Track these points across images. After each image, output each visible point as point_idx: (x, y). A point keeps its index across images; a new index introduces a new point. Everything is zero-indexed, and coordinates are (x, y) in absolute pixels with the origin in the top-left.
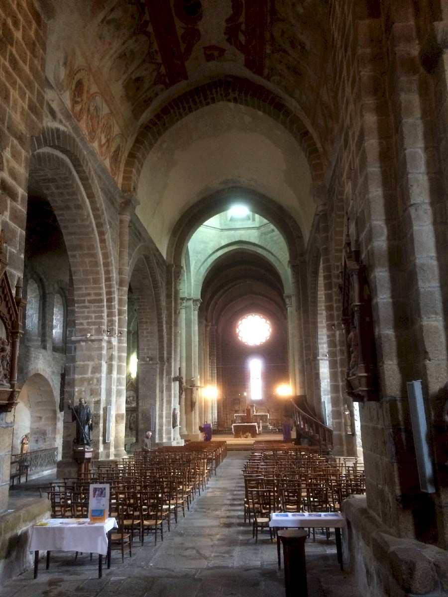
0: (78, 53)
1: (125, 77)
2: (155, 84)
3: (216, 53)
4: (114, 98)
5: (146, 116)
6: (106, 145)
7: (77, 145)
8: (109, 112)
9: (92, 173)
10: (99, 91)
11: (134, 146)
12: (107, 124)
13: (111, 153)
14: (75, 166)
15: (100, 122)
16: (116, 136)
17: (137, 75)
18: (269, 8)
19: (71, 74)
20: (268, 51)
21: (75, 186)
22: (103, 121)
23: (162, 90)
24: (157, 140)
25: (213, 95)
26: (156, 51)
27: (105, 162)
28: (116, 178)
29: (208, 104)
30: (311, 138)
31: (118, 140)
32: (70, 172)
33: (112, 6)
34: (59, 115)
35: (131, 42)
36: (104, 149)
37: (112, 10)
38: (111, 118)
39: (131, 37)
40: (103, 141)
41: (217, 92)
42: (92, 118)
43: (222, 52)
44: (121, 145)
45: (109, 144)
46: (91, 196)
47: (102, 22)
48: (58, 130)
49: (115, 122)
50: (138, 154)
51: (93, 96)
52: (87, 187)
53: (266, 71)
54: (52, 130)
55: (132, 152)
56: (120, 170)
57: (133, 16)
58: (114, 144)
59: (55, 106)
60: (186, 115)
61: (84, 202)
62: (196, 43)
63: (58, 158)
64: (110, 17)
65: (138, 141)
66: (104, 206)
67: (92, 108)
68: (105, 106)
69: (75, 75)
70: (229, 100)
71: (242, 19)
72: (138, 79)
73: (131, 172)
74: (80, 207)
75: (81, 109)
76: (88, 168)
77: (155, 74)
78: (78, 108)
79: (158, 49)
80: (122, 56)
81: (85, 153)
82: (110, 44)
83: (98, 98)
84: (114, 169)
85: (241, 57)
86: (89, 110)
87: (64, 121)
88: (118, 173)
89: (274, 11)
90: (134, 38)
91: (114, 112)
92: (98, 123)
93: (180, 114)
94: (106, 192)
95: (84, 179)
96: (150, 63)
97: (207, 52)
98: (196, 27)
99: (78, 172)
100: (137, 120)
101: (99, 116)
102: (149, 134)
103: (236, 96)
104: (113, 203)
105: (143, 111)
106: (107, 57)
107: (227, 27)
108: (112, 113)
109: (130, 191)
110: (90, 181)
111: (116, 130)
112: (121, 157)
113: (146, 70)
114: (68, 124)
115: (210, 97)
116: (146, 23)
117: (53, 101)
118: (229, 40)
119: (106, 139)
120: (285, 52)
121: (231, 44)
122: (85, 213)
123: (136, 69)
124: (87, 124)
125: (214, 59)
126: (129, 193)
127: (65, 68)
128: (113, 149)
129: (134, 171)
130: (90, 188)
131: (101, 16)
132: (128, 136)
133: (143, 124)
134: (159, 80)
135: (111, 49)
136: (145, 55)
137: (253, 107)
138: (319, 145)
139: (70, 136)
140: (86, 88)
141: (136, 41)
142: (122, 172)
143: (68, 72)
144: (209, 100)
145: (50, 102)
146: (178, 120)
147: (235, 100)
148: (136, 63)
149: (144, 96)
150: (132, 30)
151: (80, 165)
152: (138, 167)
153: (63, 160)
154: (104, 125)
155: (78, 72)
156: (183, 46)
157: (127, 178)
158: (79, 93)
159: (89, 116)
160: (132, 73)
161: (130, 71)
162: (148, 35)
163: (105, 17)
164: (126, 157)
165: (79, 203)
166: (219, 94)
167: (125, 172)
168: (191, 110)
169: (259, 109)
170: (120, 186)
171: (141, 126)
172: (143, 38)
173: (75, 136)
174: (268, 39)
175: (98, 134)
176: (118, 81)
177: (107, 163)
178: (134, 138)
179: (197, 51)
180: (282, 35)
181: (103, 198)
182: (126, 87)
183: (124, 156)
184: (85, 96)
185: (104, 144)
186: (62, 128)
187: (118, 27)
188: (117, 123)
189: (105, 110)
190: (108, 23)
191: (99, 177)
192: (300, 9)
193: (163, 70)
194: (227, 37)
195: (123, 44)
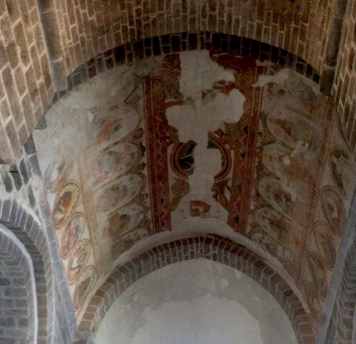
0: (75, 167)
1: (113, 210)
2: (139, 227)
3: (201, 209)
4: (97, 226)
5: (124, 257)
6: (77, 270)
7: (46, 248)
8: (89, 238)
9: (53, 287)
10: (84, 212)
11: (104, 284)
12: (83, 250)
13: (79, 282)
14: (36, 271)
15: (77, 243)
16: (89, 266)
17: (124, 213)
18: (256, 164)
19: (63, 182)
20: (252, 207)
21: (28, 294)
22: (80, 244)
23: (145, 235)
24: (129, 285)
25: (193, 249)
26: (147, 195)
27: (70, 287)
28: (76, 313)
29: (187, 258)
30: (296, 298)
31: (89, 272)
32: (28, 276)
33: (117, 140)
34: (38, 206)
35: (126, 178)
36: (73, 273)
37: (116, 144)
38: (89, 245)
39: (127, 173)
40: (75, 265)
41: (197, 247)
42: (70, 234)
43: (207, 208)
44: (92, 279)
45: (79, 271)
46: (42, 314)
47: (105, 150)
48: (31, 218)
49: (92, 251)
50: (107, 293)
51: (78, 215)
52: (42, 301)
53: (248, 229)
54: (25, 214)
55: (102, 290)
56: (84, 306)
57: (132, 155)
58: (84, 274)
59: (37, 195)
60: (164, 265)
61: (33, 320)
62: (184, 195)
63: (20, 252)
64: (113, 149)
65: (109, 280)
66: (53, 333)
67: (73, 225)
68: (86, 230)
69: (67, 185)
70: (208, 258)
71: (230, 175)
72: (124, 217)
73: (94, 310)
74: (24, 323)
75: (62, 220)
76: (50, 279)
77: (142, 216)
78: (59, 216)
79: (148, 193)
80: (115, 189)
81: (52, 261)
82: (107, 173)
83: (82, 219)
84: (78, 301)
85: (225, 213)
86: (69, 225)
87: (41, 215)
88: (80, 308)
89: (261, 167)
90: (129, 176)
91: (94, 241)
92: (75, 242)
93: (158, 263)
94: (61, 319)
95: (41, 290)
96: (139, 204)
97: (192, 206)
98: (186, 181)
99: (37, 280)
100: (115, 259)
101: (77, 237)
102: (123, 275)
103: (217, 252)
104: (64, 337)
105: (122, 252)
106: (101, 184)
107: (215, 184)
108: (91, 241)
109: (88, 329)
110: (47, 294)
111: (91, 260)
112: (88, 293)
113: (134, 209)
114: (44, 220)
115: (190, 250)
116: (144, 165)
117: (36, 189)
118: (215, 197)
119: (78, 264)
120: (269, 206)
121: (217, 200)
122: (29, 333)
123: (125, 206)
124: (64, 237)
125: (199, 215)
126: (87, 332)
127: (59, 173)
128: (82, 279)
129: (98, 310)
130: (45, 304)
131: (105, 144)
132: (101, 273)
133: (119, 265)
134: (144, 224)
135: (107, 178)
136: (136, 195)
137: (232, 266)
138: (305, 306)
139: (41, 234)
140: (72, 203)
141: (131, 179)
142: (85, 309)
143: (60, 178)
144: (189, 254)
145: (33, 189)
146: (154, 269)
147: (215, 258)
148: (126, 200)
149: (126, 236)
150: (130, 167)
151: (42, 272)
152: (103, 307)
153: (24, 259)
154: (80, 248)
155: (70, 184)
156: (172, 196)
157: (88, 316)
158: (65, 202)
159: (68, 231)
160: (120, 208)
161: (118, 206)
162: (142, 176)
163: (108, 148)
164: (94, 294)
165: (26, 317)
166: (199, 249)
167: (88, 309)
168: (169, 262)
169: (239, 269)
170: (78, 323)
171: (117, 267)
172: (137, 178)
173: (47, 238)
174: (252, 195)
175: (71, 254)
176: (105, 211)
177: (72, 290)
178: (107, 277)
179: (184, 204)
180: (267, 189)
181: (55, 323)
182: (112, 220)
183: (92, 293)
184: (70, 209)
185: (75, 269)
186: (36, 219)
187: (118, 160)
188: (94, 253)
189: (85, 235)
190: (110, 153)
191: (59, 297)
192: (287, 161)
193: (149, 215)
194: (214, 193)
195: (119, 177)
